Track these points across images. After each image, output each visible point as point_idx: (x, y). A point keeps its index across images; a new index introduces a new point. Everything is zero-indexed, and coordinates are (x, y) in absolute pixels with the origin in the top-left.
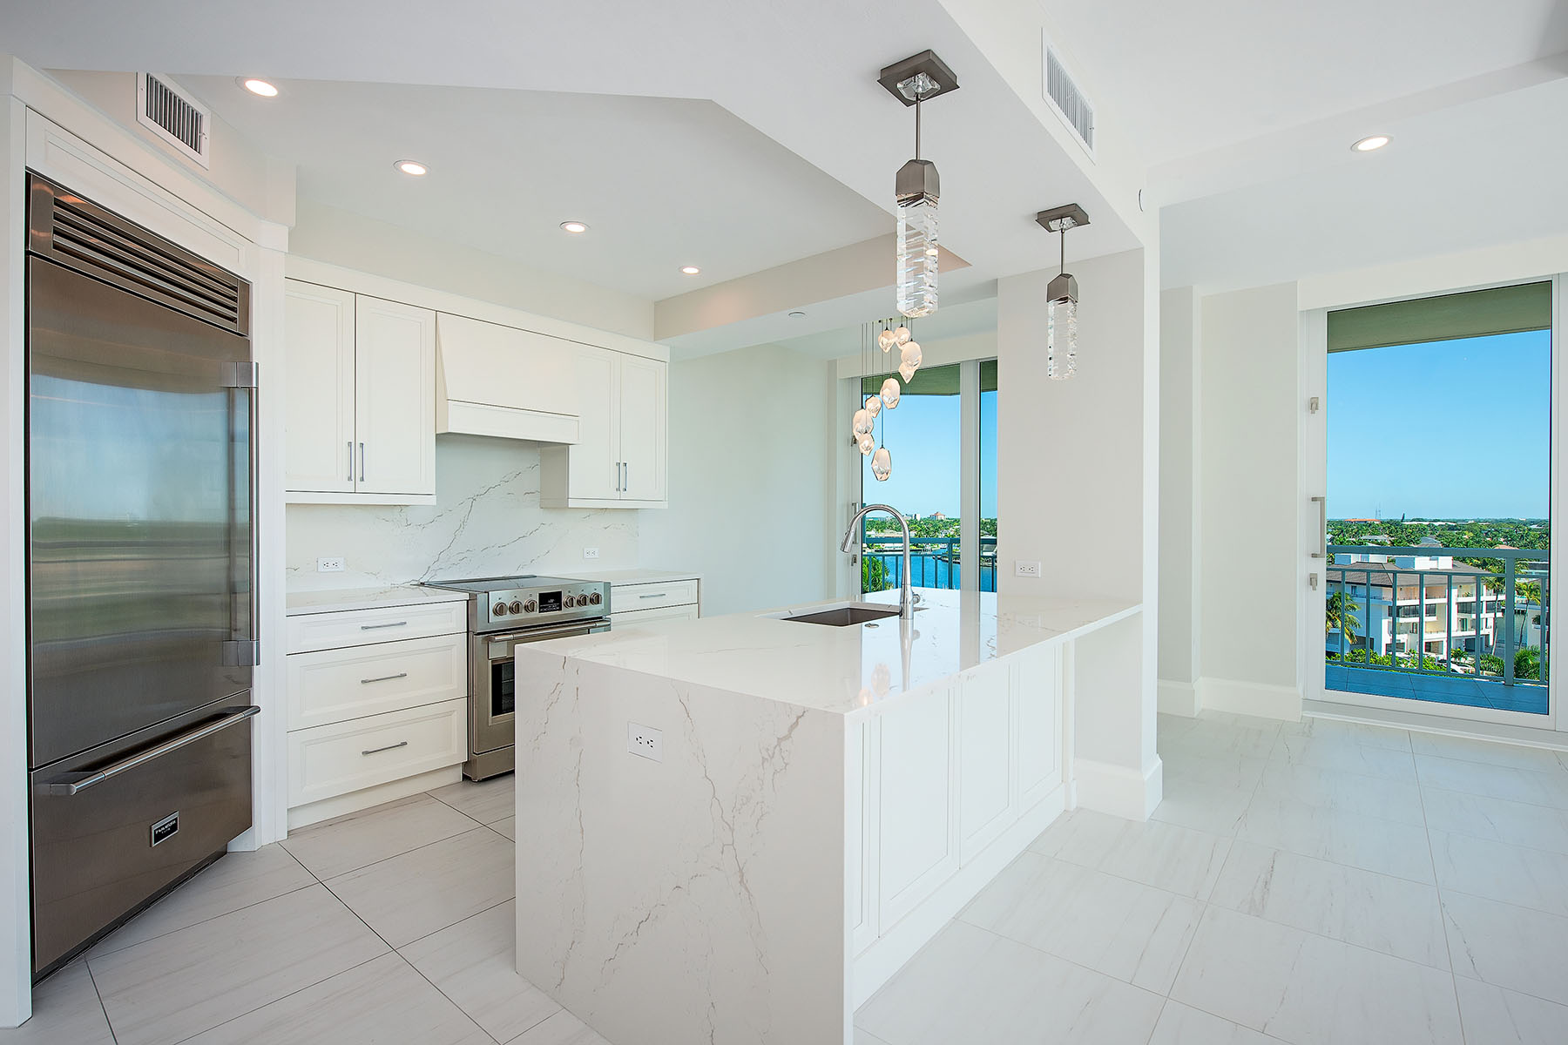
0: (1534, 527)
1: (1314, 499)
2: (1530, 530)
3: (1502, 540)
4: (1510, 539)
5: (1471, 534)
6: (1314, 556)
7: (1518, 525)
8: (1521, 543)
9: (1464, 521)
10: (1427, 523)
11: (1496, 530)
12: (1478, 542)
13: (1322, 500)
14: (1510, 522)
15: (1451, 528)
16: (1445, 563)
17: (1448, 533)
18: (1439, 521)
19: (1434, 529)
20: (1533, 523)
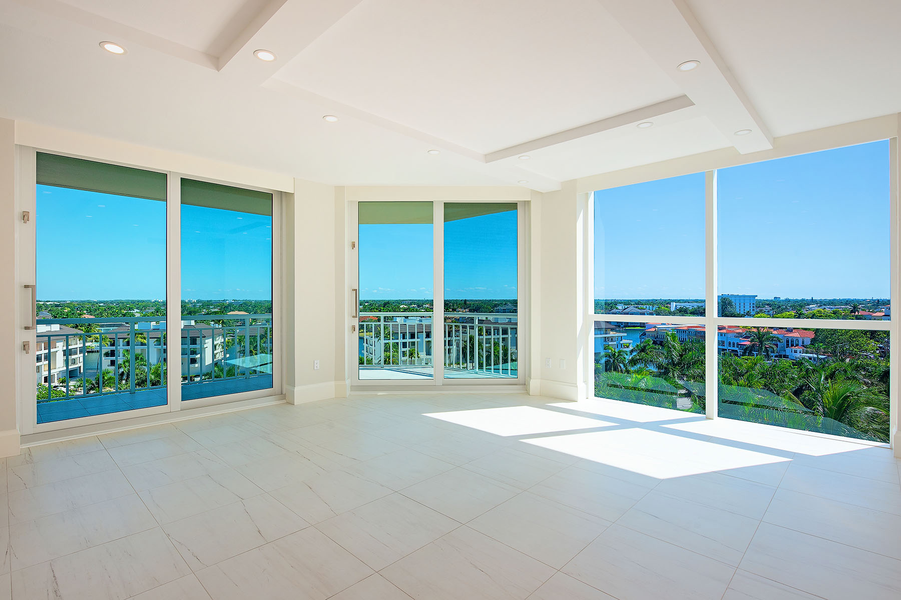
0: (102, 304)
1: (26, 287)
2: (100, 306)
3: (85, 312)
4: (90, 312)
5: (69, 309)
6: (27, 328)
7: (93, 303)
8: (96, 313)
9: (64, 301)
10: (43, 303)
11: (82, 307)
12: (73, 314)
13: (33, 288)
14: (89, 302)
15: (57, 306)
16: (56, 328)
17: (55, 308)
18: (49, 301)
19: (47, 306)
20: (101, 302)
